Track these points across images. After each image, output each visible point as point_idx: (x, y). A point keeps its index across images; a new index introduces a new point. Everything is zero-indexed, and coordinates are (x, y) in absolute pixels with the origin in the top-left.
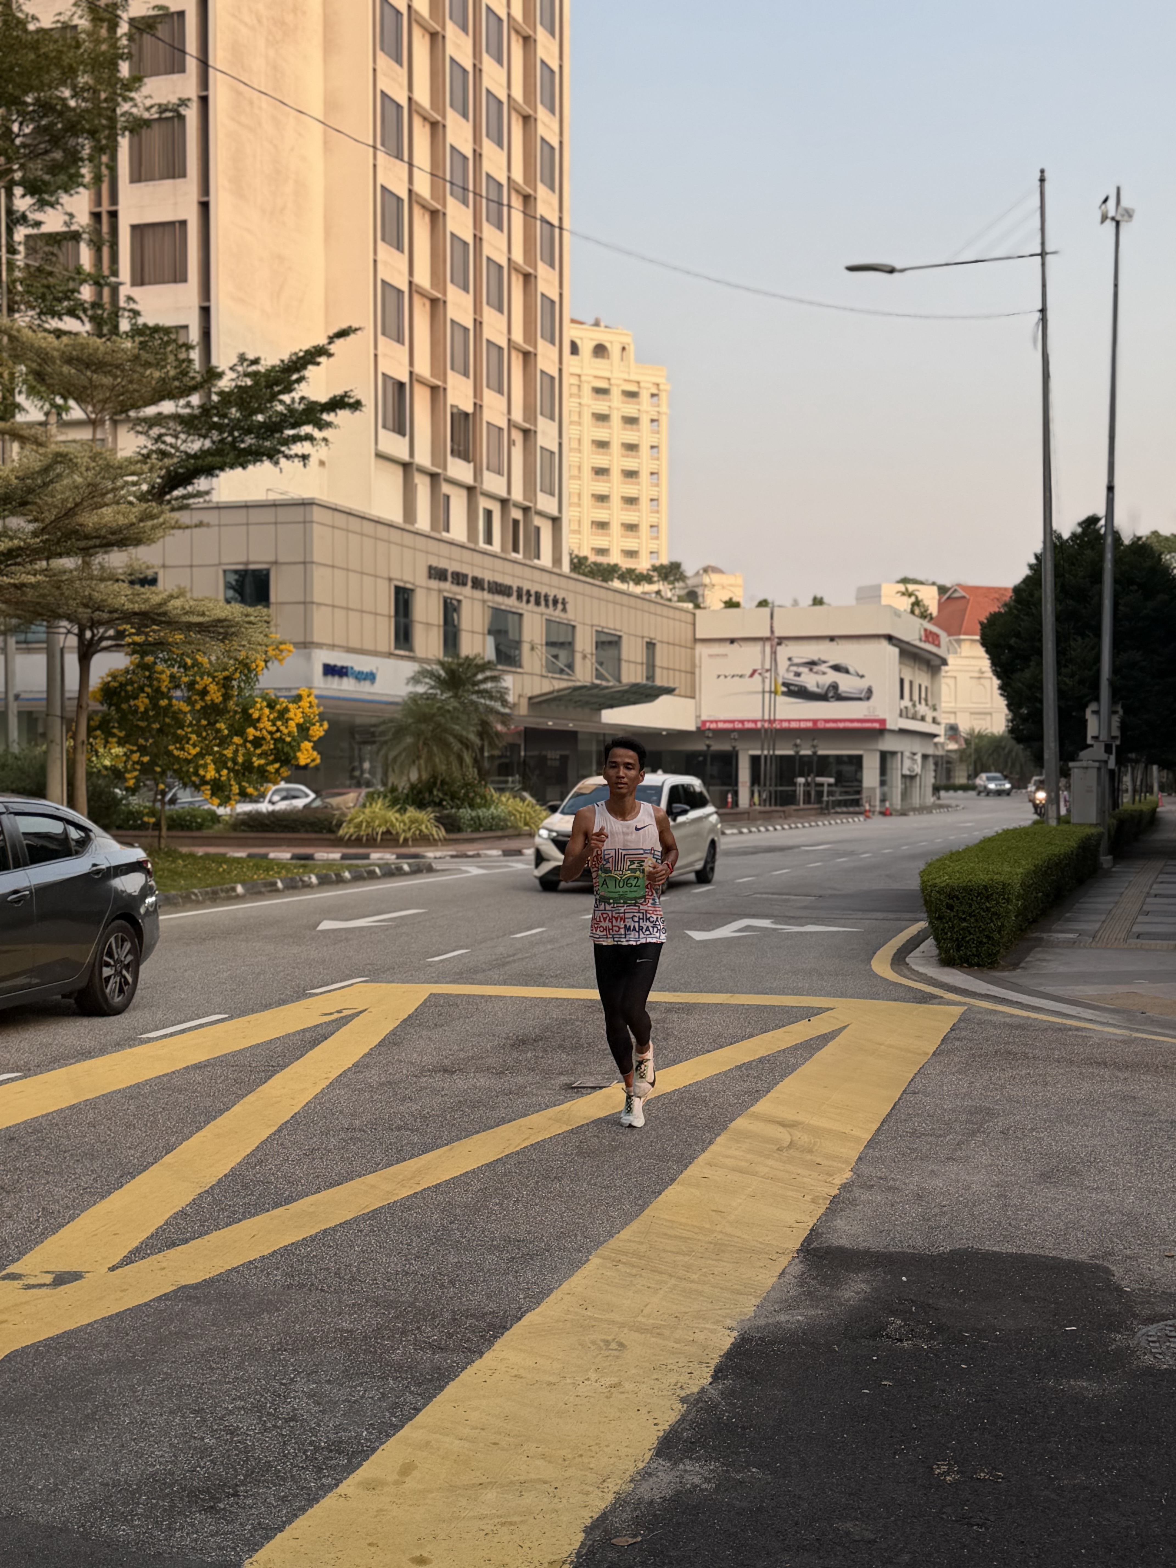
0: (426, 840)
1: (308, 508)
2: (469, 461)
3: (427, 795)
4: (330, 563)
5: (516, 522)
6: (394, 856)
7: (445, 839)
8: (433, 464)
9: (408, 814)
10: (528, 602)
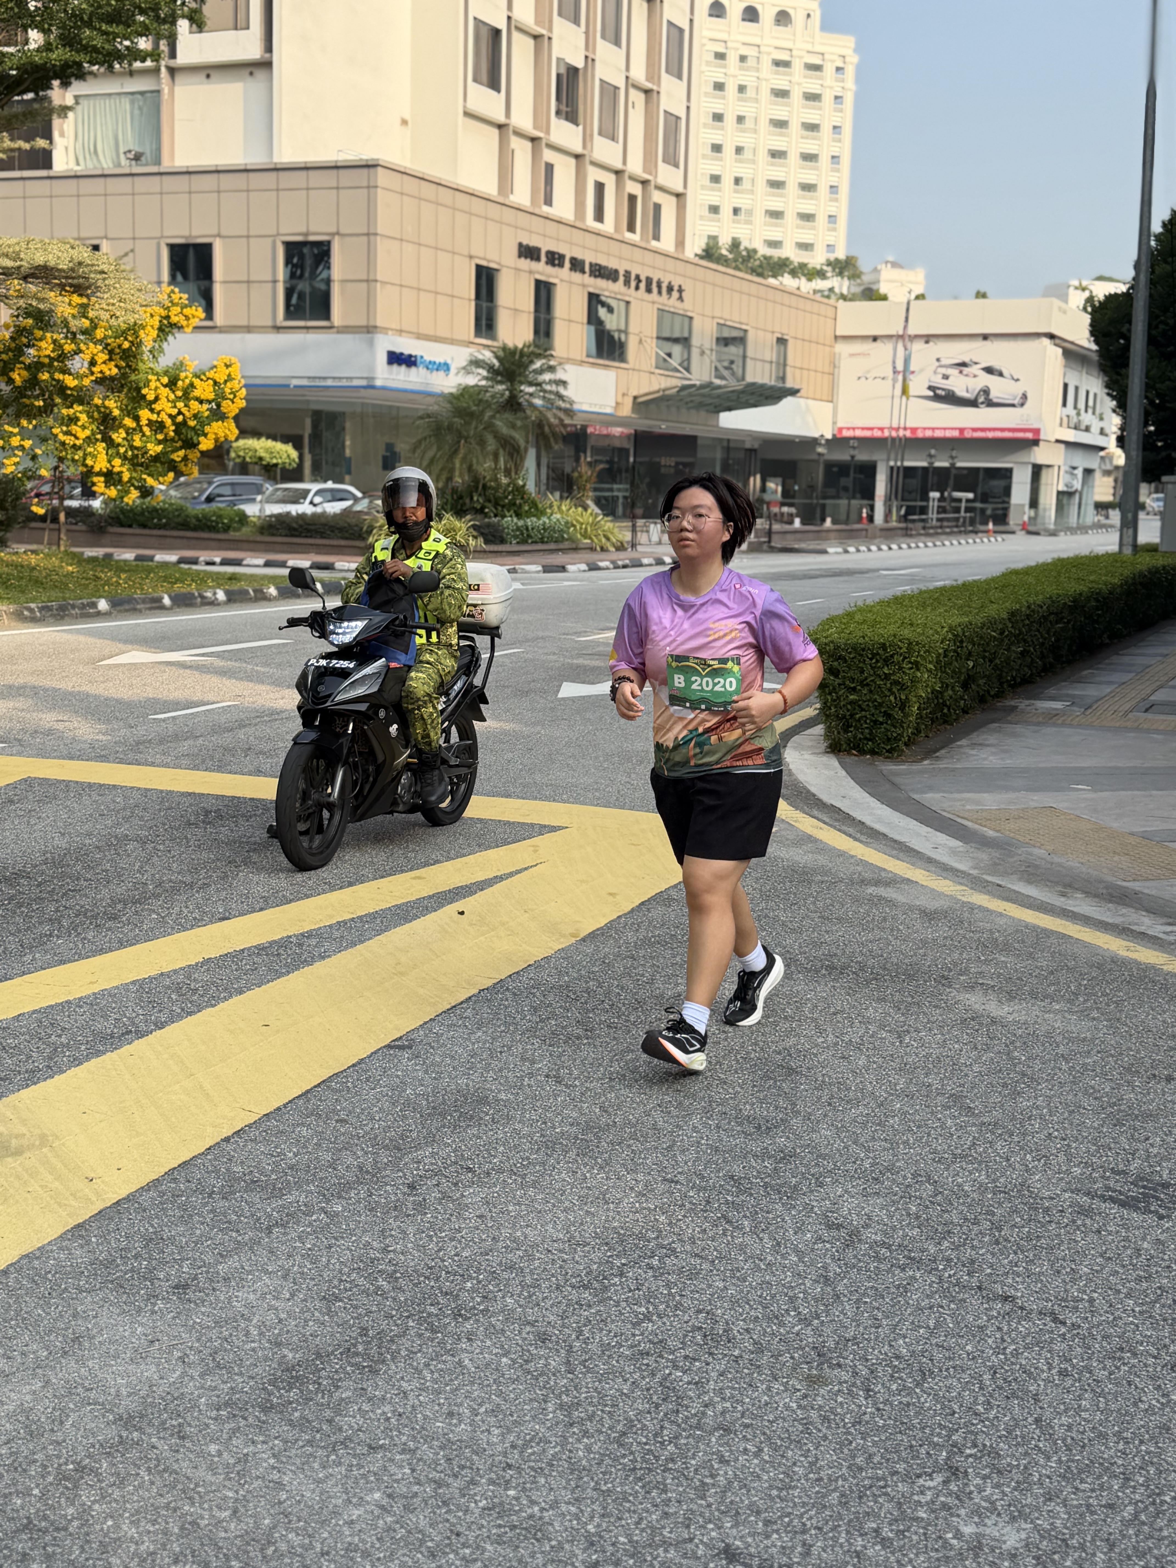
1: (372, 170)
2: (577, 125)
3: (467, 501)
4: (399, 236)
5: (632, 198)
7: (485, 552)
8: (535, 128)
10: (637, 288)
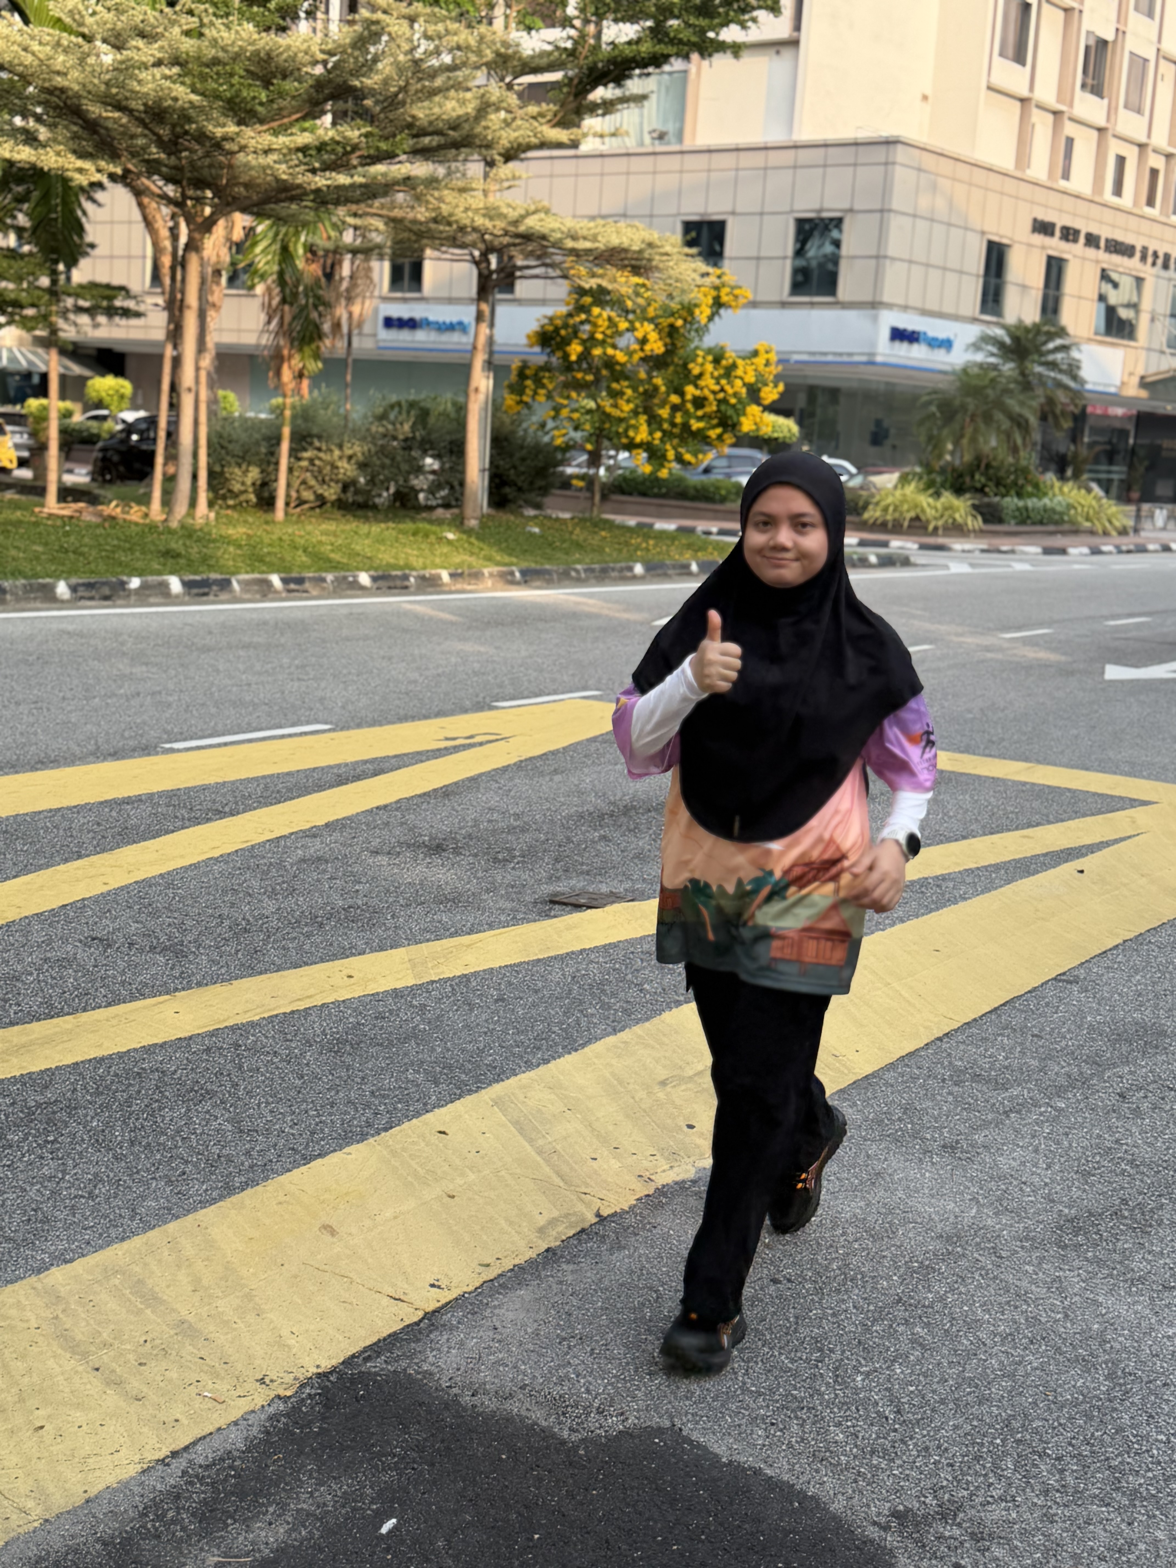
0: (957, 530)
1: (891, 147)
2: (1102, 97)
3: (968, 479)
4: (911, 211)
5: (1154, 173)
6: (916, 546)
7: (982, 531)
8: (1058, 100)
9: (943, 499)
10: (1154, 264)
